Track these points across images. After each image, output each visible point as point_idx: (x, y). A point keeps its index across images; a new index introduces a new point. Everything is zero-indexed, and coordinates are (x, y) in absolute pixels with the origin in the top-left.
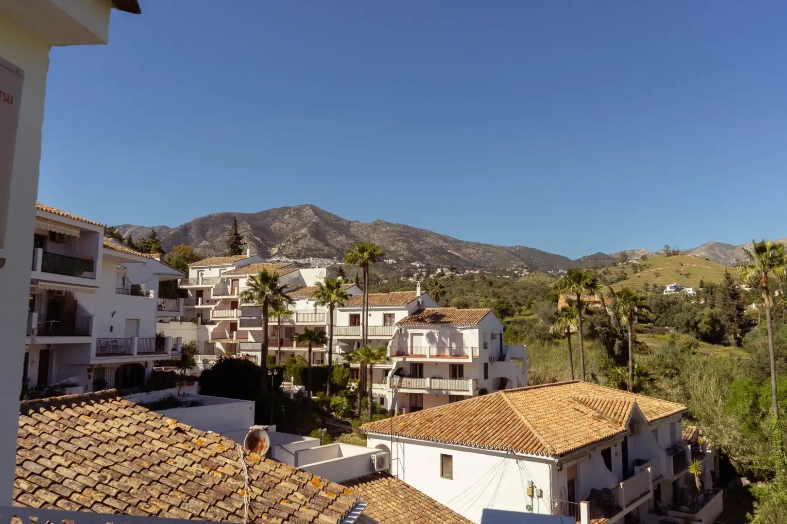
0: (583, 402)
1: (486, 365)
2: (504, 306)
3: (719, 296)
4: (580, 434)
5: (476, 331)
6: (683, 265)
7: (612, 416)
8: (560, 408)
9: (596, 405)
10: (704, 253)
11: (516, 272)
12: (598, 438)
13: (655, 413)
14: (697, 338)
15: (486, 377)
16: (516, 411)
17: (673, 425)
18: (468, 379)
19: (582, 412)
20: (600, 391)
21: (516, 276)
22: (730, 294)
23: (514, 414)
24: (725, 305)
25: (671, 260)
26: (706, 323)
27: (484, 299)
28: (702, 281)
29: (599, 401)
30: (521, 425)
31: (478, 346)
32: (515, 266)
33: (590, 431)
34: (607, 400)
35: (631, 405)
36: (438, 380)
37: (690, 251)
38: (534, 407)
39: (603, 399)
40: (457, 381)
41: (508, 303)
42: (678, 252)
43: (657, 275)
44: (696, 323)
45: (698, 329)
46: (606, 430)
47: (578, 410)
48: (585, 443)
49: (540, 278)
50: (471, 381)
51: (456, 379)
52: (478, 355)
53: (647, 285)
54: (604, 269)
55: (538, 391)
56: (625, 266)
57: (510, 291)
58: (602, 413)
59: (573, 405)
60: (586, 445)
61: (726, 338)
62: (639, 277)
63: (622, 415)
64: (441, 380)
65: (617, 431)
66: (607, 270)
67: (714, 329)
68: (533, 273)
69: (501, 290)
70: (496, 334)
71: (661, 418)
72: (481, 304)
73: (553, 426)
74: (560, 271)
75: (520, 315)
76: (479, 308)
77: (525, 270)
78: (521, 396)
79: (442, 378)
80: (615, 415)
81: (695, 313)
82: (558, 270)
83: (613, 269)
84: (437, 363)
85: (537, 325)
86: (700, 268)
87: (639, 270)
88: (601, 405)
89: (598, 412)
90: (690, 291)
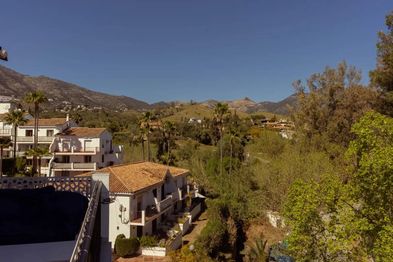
0: (147, 170)
1: (103, 156)
2: (114, 127)
3: (210, 124)
4: (144, 183)
5: (99, 139)
6: (197, 110)
7: (158, 175)
8: (136, 173)
9: (152, 171)
10: (207, 104)
11: (121, 109)
12: (151, 184)
13: (176, 173)
14: (200, 142)
15: (103, 161)
16: (116, 175)
17: (183, 178)
18: (94, 163)
19: (146, 174)
20: (154, 165)
21: (121, 111)
22: (214, 123)
23: (115, 176)
24: (212, 128)
25: (193, 107)
26: (204, 136)
27: (103, 123)
28: (205, 117)
29: (153, 169)
30: (118, 181)
31: (99, 146)
32: (121, 106)
33: (148, 182)
34: (157, 169)
35: (166, 170)
36: (78, 164)
37: (201, 103)
38: (124, 173)
39: (155, 169)
40: (88, 164)
41: (116, 125)
42: (196, 103)
43: (187, 113)
44: (200, 136)
45: (200, 138)
46: (155, 181)
47: (144, 174)
48: (145, 187)
49: (133, 113)
50: (95, 164)
51: (87, 163)
52: (99, 151)
53: (182, 118)
54: (163, 110)
55: (127, 166)
56: (173, 109)
57: (117, 119)
58: (154, 174)
59: (142, 172)
60: (146, 188)
61: (211, 142)
62: (179, 114)
63: (162, 175)
64: (79, 164)
65: (159, 181)
66: (165, 110)
67: (207, 138)
68: (130, 110)
69: (113, 118)
70: (108, 141)
71: (179, 175)
72: (102, 125)
73: (133, 181)
74: (143, 109)
75: (122, 131)
76: (101, 127)
77: (126, 108)
78: (119, 169)
79: (80, 163)
80: (159, 175)
81: (200, 131)
82: (142, 109)
83: (168, 110)
84: (77, 155)
85: (130, 136)
86: (205, 111)
87: (179, 111)
88: (154, 171)
89: (153, 174)
90: (199, 121)
